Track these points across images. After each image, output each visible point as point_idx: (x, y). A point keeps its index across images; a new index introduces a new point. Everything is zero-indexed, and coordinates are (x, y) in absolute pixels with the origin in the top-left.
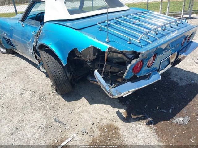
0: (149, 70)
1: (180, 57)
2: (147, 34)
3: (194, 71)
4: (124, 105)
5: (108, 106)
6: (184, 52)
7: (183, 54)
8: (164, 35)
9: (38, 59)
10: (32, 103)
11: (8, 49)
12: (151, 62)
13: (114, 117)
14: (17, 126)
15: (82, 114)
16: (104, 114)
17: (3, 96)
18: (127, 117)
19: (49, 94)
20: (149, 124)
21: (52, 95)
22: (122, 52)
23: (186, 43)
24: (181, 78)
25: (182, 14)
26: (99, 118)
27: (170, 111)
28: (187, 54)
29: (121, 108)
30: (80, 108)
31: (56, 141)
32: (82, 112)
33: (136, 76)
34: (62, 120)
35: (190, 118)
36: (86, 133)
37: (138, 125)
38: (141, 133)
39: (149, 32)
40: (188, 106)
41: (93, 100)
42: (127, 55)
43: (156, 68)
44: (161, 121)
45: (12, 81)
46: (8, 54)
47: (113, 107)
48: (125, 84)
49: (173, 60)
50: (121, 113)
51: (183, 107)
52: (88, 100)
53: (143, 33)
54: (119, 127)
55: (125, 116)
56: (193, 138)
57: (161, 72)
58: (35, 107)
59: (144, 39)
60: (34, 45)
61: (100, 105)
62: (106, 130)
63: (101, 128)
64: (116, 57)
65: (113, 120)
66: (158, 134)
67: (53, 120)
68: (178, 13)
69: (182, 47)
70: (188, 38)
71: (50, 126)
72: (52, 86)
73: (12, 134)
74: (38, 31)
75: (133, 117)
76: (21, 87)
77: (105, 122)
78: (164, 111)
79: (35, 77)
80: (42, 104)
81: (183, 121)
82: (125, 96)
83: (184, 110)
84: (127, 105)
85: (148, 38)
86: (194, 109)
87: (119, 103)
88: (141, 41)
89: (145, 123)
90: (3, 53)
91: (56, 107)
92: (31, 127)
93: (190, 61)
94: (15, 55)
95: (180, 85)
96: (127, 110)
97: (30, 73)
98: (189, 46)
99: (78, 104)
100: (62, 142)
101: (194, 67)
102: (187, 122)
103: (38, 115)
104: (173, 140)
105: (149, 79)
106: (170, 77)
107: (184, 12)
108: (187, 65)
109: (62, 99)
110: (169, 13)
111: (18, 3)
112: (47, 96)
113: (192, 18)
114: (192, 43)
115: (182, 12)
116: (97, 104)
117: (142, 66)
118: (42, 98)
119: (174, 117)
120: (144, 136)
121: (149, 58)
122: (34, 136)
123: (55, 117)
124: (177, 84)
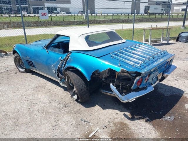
0: (146, 84)
1: (165, 75)
2: (144, 61)
3: (175, 86)
4: (128, 110)
5: (117, 110)
6: (167, 72)
7: (167, 73)
8: (154, 62)
9: (60, 77)
10: (60, 109)
11: (27, 69)
12: (147, 79)
13: (123, 117)
14: (55, 124)
15: (99, 116)
16: (115, 116)
17: (36, 105)
18: (131, 117)
19: (71, 103)
20: (147, 121)
21: (73, 103)
22: (127, 72)
23: (168, 66)
24: (166, 91)
25: (162, 40)
26: (112, 118)
27: (161, 113)
28: (169, 74)
29: (127, 112)
30: (97, 112)
31: (87, 133)
32: (99, 114)
33: (139, 87)
34: (86, 120)
35: (174, 117)
36: (106, 127)
37: (140, 122)
38: (143, 126)
39: (145, 60)
40: (172, 110)
41: (105, 107)
42: (131, 74)
43: (150, 83)
44: (156, 119)
45: (38, 94)
46: (26, 73)
47: (120, 111)
48: (132, 93)
49: (160, 78)
50: (127, 115)
51: (170, 110)
52: (101, 106)
53: (142, 61)
54: (127, 123)
55: (130, 116)
56: (177, 129)
57: (153, 85)
58: (63, 112)
59: (142, 64)
60: (59, 66)
61: (111, 110)
62: (119, 126)
63: (115, 124)
64: (123, 75)
65: (122, 120)
66: (154, 127)
67: (80, 120)
68: (158, 39)
69: (166, 69)
70: (169, 62)
71: (79, 124)
72: (71, 97)
73: (54, 129)
74: (65, 57)
75: (136, 117)
76: (47, 98)
77: (117, 121)
78: (157, 113)
79: (55, 90)
80: (68, 110)
81: (170, 119)
82: (131, 102)
83: (170, 112)
84: (130, 109)
85: (145, 64)
86: (176, 111)
87: (124, 109)
88: (141, 66)
89: (145, 121)
90: (22, 72)
91: (79, 111)
92: (66, 125)
93: (171, 79)
94: (31, 74)
95: (166, 96)
96: (130, 113)
97: (50, 88)
98: (169, 68)
99: (94, 109)
100: (90, 133)
101: (175, 83)
102: (173, 119)
103: (68, 117)
104: (165, 130)
105: (146, 90)
106: (157, 90)
107: (163, 39)
108: (169, 81)
109: (82, 106)
110: (151, 40)
111: (15, 27)
112: (70, 104)
113: (170, 44)
114: (172, 66)
115: (161, 38)
116: (109, 109)
117: (142, 81)
118: (66, 105)
119: (164, 117)
120: (145, 128)
121: (146, 76)
122: (70, 130)
123: (81, 118)
124: (164, 95)
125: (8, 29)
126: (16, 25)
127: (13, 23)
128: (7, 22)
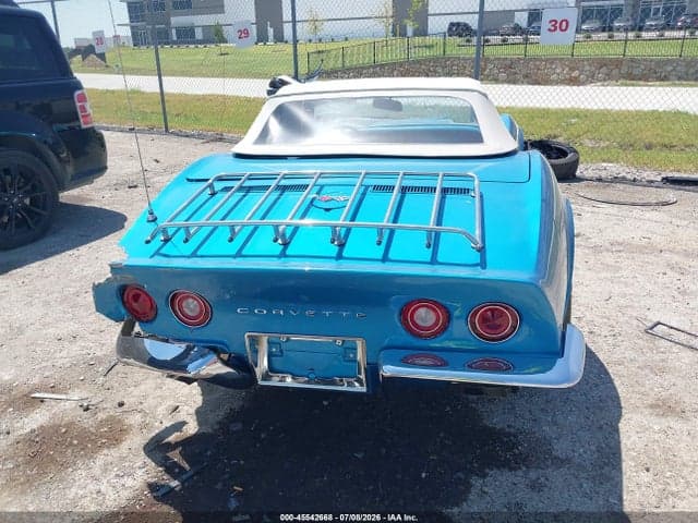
13: (157, 425)
16: (160, 409)
55: (172, 439)
65: (144, 427)
75: (173, 453)
89: (153, 480)
125: (603, 85)
126: (636, 72)
127: (630, 64)
128: (611, 60)
